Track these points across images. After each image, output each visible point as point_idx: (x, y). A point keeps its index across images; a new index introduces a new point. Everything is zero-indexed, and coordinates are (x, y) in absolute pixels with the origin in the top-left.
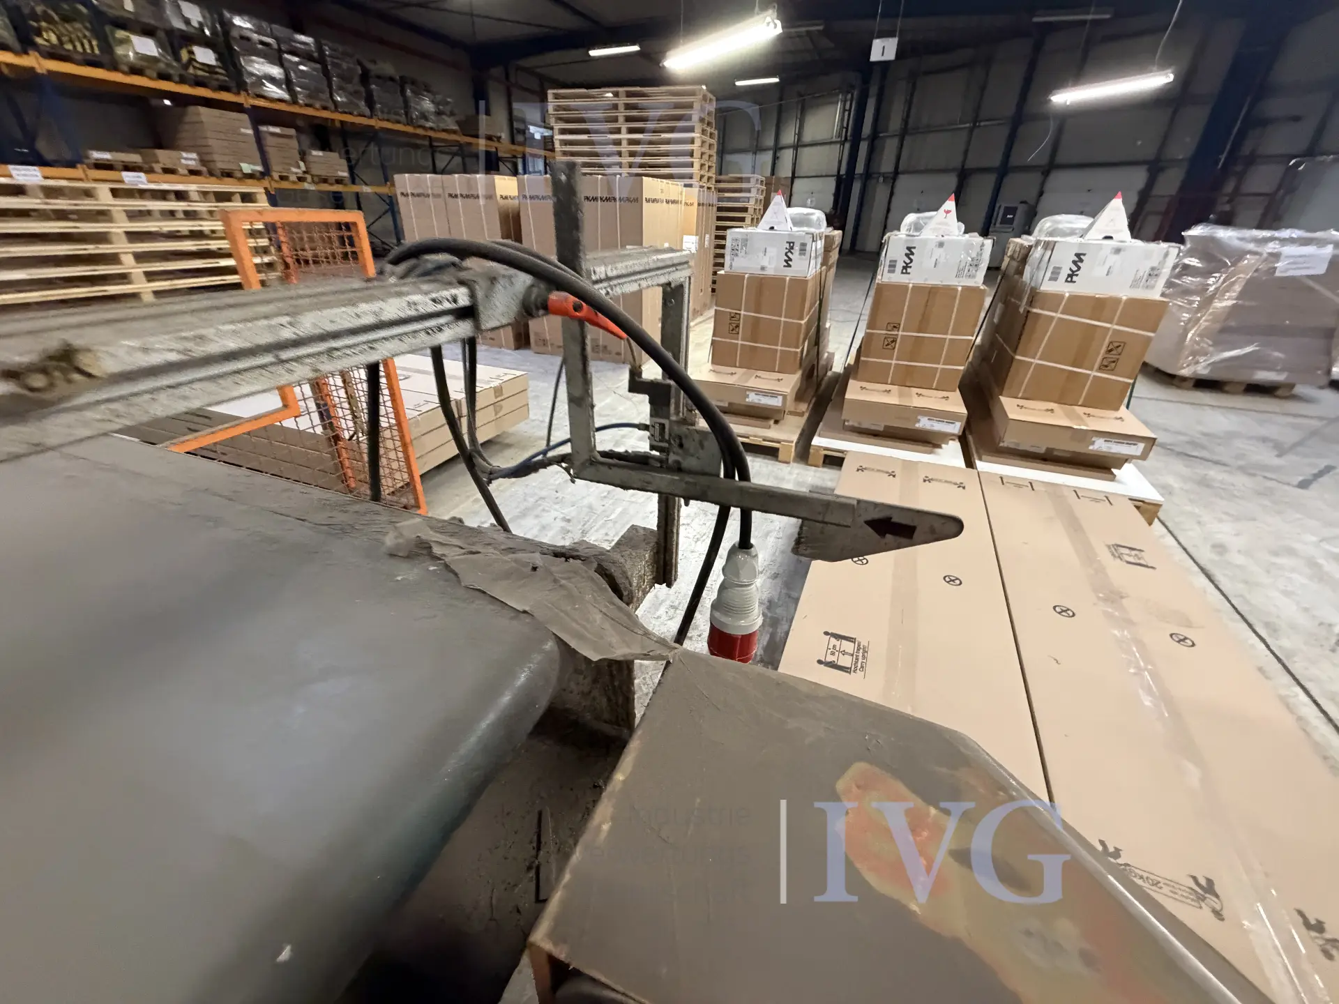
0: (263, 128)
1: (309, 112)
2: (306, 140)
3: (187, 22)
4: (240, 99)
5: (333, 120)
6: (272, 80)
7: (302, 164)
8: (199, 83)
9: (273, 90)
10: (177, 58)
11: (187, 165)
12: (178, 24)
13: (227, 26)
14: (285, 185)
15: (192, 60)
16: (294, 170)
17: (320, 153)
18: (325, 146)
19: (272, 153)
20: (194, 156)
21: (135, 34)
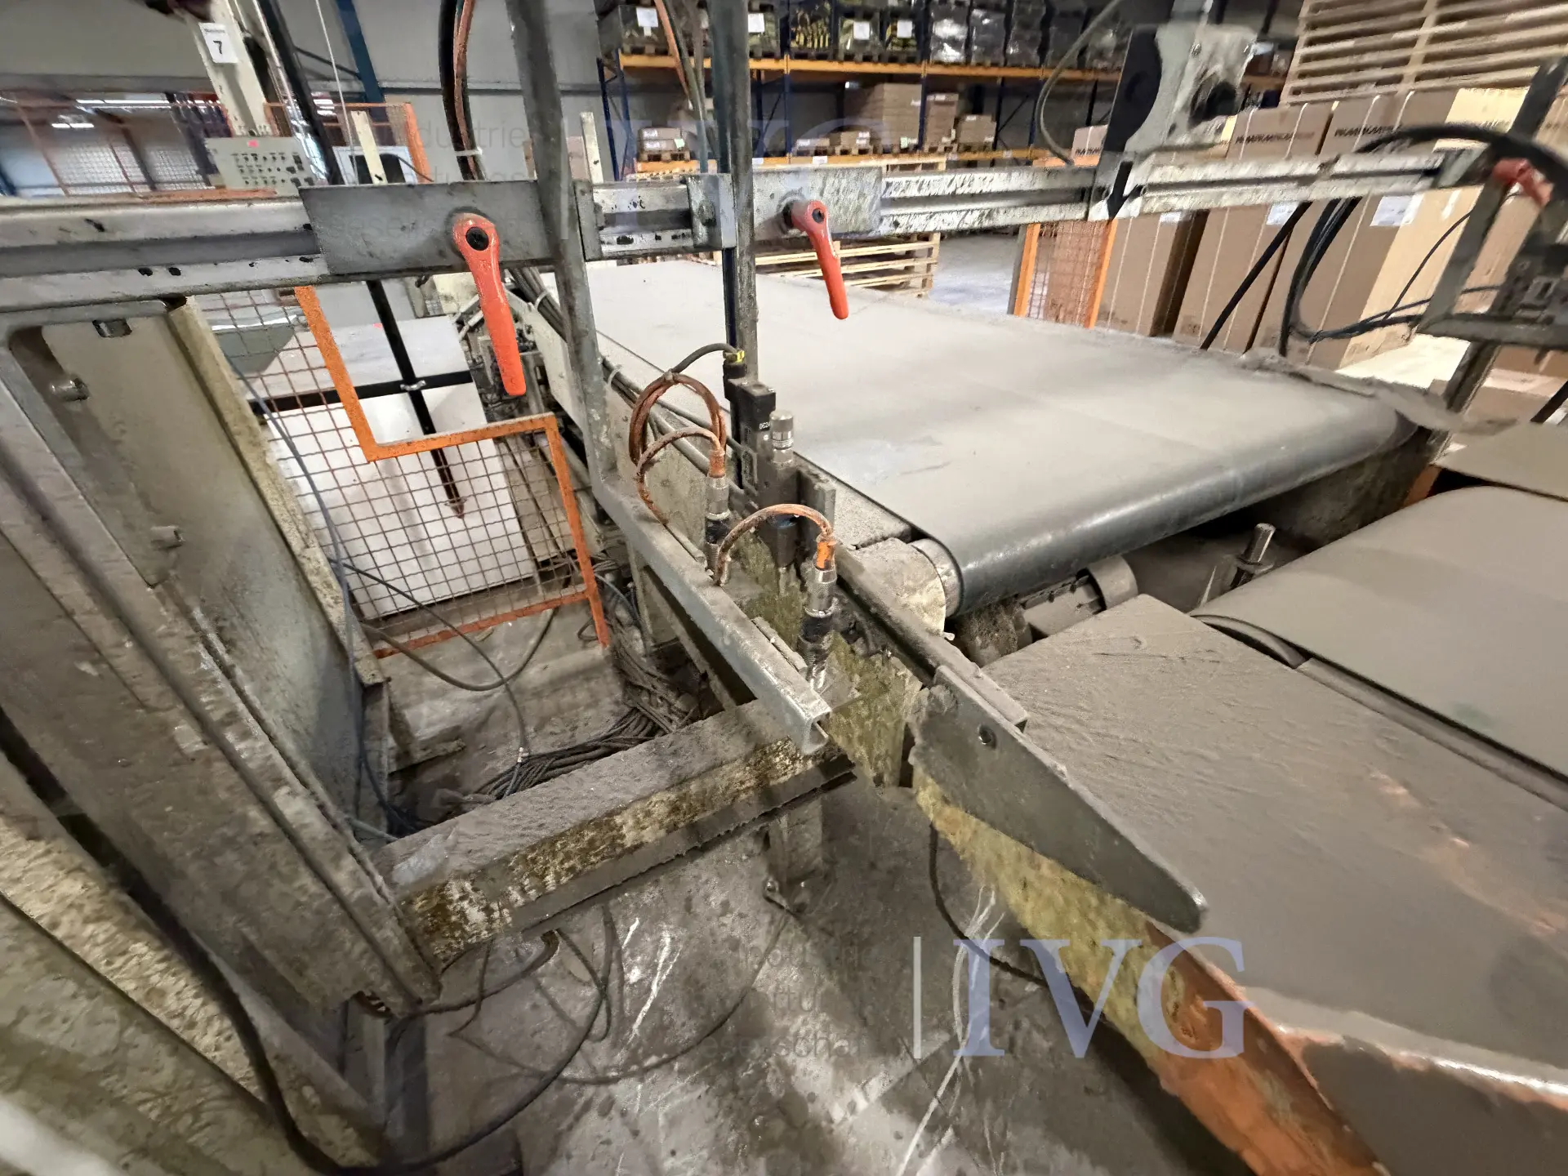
0: (931, 98)
4: (922, 69)
5: (994, 78)
6: (953, 42)
7: (953, 131)
8: (893, 59)
9: (950, 54)
10: (882, 36)
16: (945, 140)
17: (972, 118)
18: (977, 110)
19: (931, 123)
20: (867, 135)
21: (858, 20)
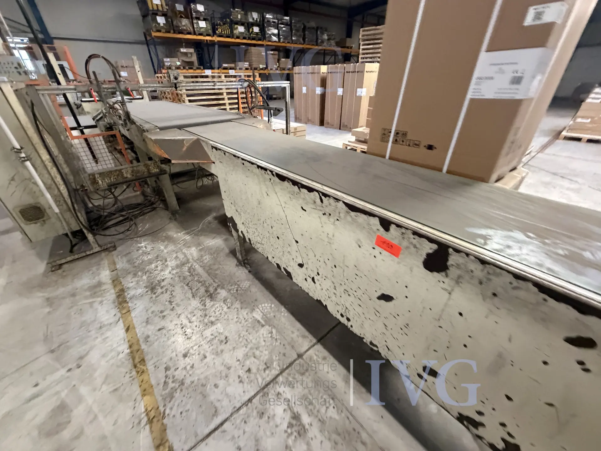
0: (268, 52)
1: (283, 44)
3: (253, 19)
4: (264, 43)
6: (274, 35)
7: (278, 64)
8: (253, 39)
9: (275, 38)
10: (249, 31)
11: (245, 67)
12: (251, 20)
13: (263, 18)
15: (253, 31)
16: (275, 66)
18: (287, 57)
20: (248, 63)
21: (239, 25)
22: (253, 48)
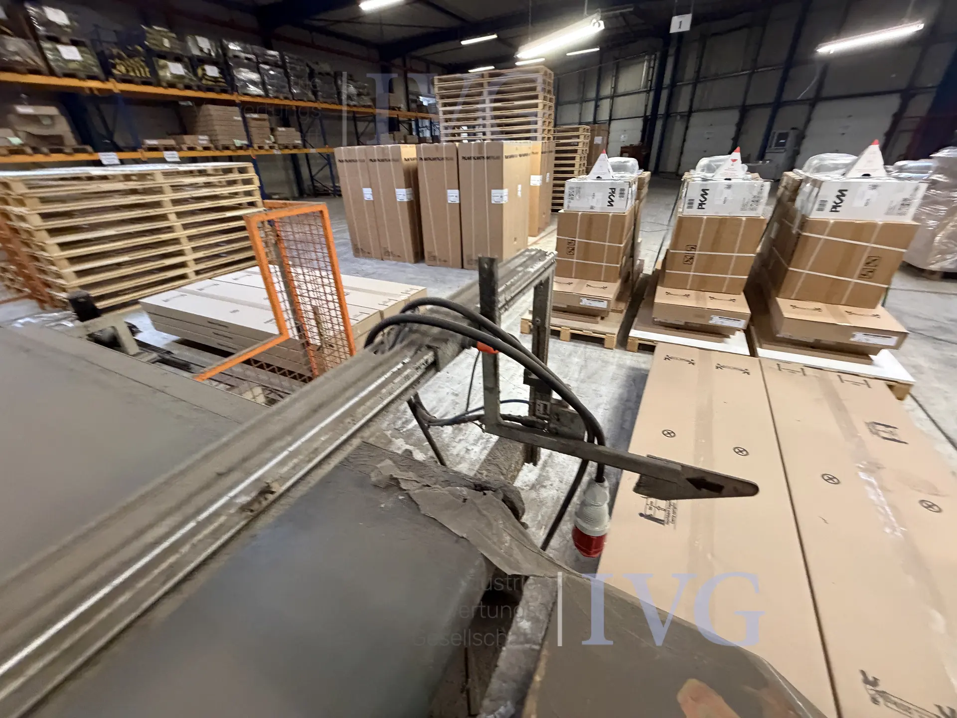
0: (248, 116)
1: (276, 101)
2: (274, 119)
3: (201, 50)
4: (235, 97)
5: (291, 106)
6: (254, 83)
7: (272, 137)
8: (209, 89)
9: (253, 89)
10: (196, 74)
11: (203, 144)
12: (196, 52)
13: (225, 49)
14: (262, 152)
15: (205, 74)
16: (268, 142)
17: (283, 129)
18: (286, 124)
19: (253, 131)
20: (206, 137)
21: (170, 60)
22: (212, 108)
